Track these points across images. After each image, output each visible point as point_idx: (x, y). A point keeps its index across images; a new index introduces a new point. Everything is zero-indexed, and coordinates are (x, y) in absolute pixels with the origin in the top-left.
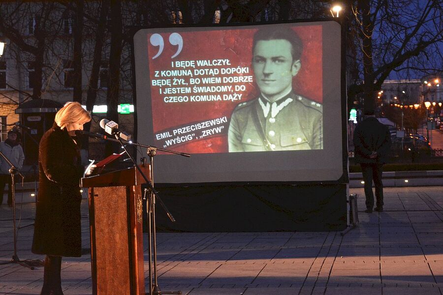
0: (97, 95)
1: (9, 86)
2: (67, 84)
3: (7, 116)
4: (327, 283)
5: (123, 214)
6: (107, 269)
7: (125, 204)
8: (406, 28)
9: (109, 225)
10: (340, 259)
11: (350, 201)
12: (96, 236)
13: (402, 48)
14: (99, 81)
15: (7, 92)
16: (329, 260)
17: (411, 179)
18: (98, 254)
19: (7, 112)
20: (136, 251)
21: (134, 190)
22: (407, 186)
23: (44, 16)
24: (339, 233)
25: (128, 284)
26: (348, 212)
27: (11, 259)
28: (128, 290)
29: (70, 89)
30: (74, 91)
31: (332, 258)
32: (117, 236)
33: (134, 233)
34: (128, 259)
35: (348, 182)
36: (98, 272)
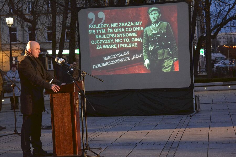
0: (65, 45)
1: (18, 40)
2: (49, 39)
3: (17, 57)
4: (179, 142)
5: (68, 108)
6: (61, 136)
7: (69, 102)
8: (229, 5)
9: (61, 114)
10: (188, 129)
11: (195, 98)
12: (54, 119)
13: (227, 15)
14: (66, 37)
15: (17, 44)
16: (182, 130)
17: (232, 86)
18: (56, 129)
19: (17, 54)
20: (76, 127)
21: (74, 95)
22: (230, 90)
23: (35, 3)
24: (189, 115)
25: (72, 144)
26: (194, 104)
27: (13, 132)
28: (72, 148)
29: (50, 41)
30: (52, 42)
31: (184, 129)
32: (66, 119)
33: (74, 117)
34: (71, 131)
35: (194, 88)
36: (56, 138)
